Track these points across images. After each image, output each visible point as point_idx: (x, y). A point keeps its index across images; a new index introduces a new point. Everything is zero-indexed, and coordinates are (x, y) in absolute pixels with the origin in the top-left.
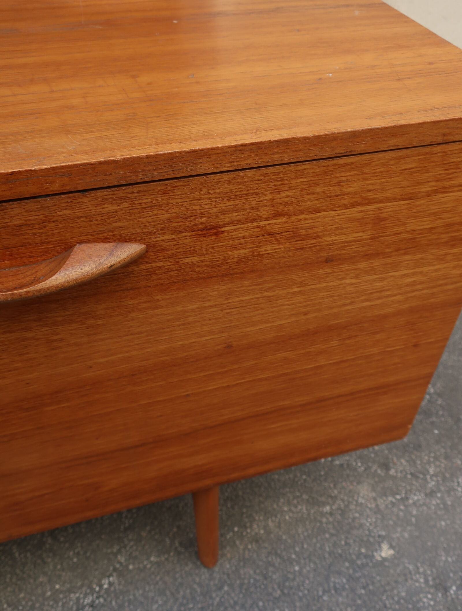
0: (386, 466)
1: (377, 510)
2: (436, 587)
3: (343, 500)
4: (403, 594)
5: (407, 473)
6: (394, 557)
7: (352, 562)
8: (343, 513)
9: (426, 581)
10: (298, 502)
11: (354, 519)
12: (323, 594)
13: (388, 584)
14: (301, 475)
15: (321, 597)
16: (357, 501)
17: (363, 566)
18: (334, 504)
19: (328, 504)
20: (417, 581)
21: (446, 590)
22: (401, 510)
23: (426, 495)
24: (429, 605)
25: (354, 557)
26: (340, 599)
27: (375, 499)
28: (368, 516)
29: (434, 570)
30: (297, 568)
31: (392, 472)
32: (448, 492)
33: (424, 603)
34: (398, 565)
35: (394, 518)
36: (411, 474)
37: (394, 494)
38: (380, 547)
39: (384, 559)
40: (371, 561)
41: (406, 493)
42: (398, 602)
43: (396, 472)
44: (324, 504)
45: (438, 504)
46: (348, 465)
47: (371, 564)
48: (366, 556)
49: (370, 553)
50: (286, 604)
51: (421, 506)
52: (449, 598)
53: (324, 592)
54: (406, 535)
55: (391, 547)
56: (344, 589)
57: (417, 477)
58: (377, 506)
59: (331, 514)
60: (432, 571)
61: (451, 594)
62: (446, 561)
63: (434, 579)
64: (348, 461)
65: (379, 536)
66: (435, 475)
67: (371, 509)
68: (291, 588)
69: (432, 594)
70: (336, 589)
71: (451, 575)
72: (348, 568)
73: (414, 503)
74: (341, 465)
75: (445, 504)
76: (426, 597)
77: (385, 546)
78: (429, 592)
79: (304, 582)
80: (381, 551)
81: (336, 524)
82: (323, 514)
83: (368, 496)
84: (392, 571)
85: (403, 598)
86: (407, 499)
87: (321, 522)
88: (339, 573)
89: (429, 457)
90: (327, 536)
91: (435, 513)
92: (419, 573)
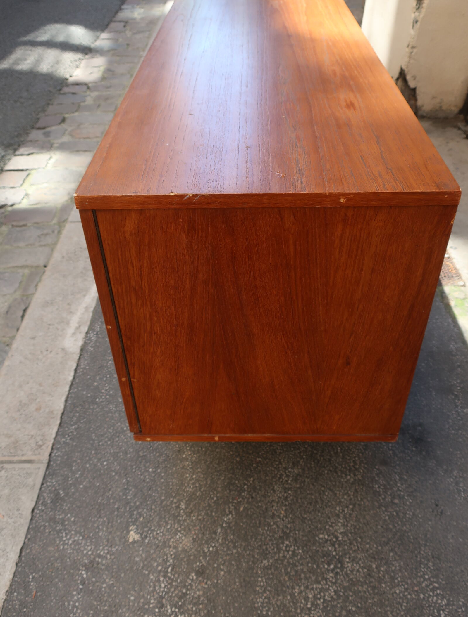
0: (201, 572)
1: (165, 544)
2: (93, 562)
3: (184, 521)
4: (101, 534)
5: (188, 590)
6: (126, 541)
7: (137, 508)
8: (175, 517)
9: (99, 556)
10: (196, 487)
11: (167, 523)
12: (127, 480)
13: (112, 527)
14: (217, 497)
15: (126, 479)
16: (180, 531)
17: (131, 515)
18: (184, 512)
19: (186, 508)
20: (103, 549)
21: (87, 570)
22: (158, 566)
23: (162, 597)
24: (85, 549)
25: (140, 511)
26: (119, 490)
27: (175, 547)
28: (164, 534)
29: (103, 567)
30: (151, 470)
31: (193, 576)
33: (88, 546)
34: (120, 541)
35: (154, 556)
36: (185, 594)
37: (174, 566)
38: (139, 533)
39: (128, 532)
40: (132, 522)
41: (170, 578)
42: (98, 527)
43: (192, 580)
44: (187, 505)
45: (149, 603)
46: (214, 539)
47: (130, 520)
48: (136, 520)
49: (137, 524)
50: (132, 456)
51: (155, 586)
52: (81, 568)
53: (128, 482)
54: (137, 559)
55: (134, 542)
56: (123, 494)
57: (180, 598)
58: (170, 547)
59: (178, 507)
60: (103, 565)
61: (82, 570)
62: (104, 582)
63: (98, 563)
64: (218, 541)
65: (146, 537)
67: (169, 540)
68: (140, 463)
69: (90, 555)
70: (126, 489)
71: (94, 580)
72: (135, 503)
73: (159, 581)
74: (215, 533)
75: (146, 611)
76: (90, 550)
77: (137, 537)
78: (92, 554)
79: (140, 471)
80: (135, 532)
81: (169, 508)
82: (179, 501)
83: (181, 543)
84: (118, 533)
85: (98, 532)
86: (165, 576)
87: (175, 497)
88: (135, 496)
90: (163, 498)
91: (143, 596)
92: (108, 553)
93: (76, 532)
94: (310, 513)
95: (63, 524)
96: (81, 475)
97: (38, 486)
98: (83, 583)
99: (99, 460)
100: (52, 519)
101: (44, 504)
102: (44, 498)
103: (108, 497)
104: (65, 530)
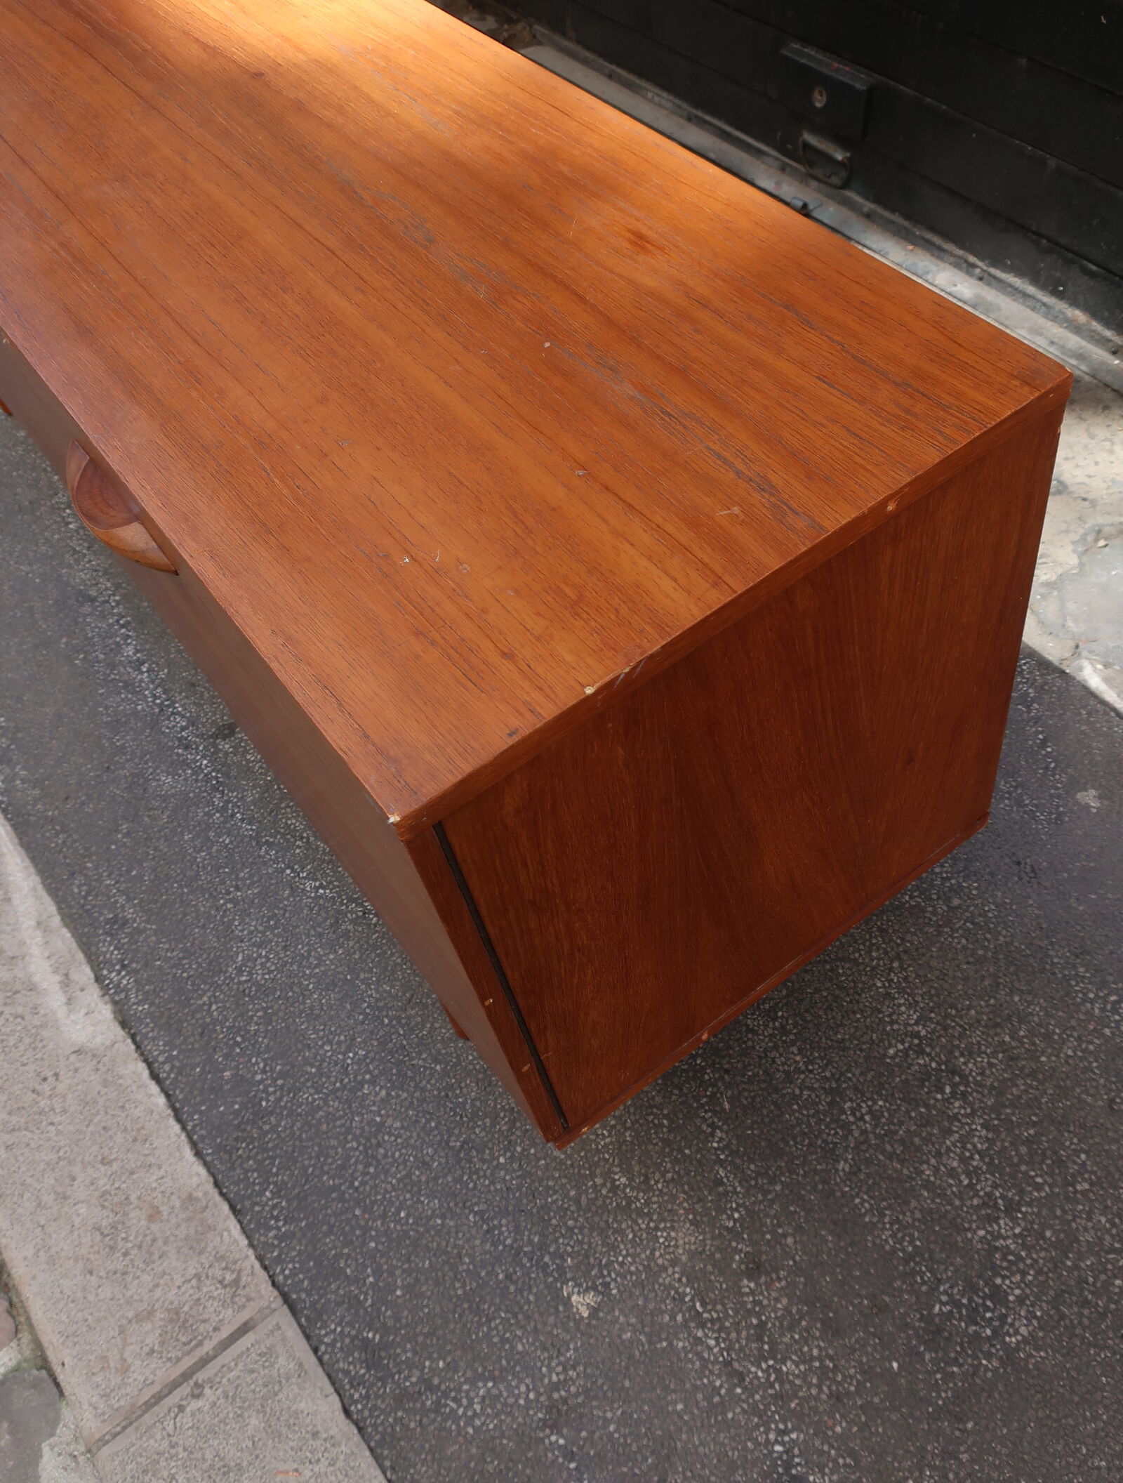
0: (754, 1269)
1: (653, 1272)
2: (552, 1407)
3: (648, 1203)
4: (520, 1347)
5: (758, 1315)
6: (579, 1321)
7: (543, 1247)
8: (626, 1209)
9: (556, 1387)
10: (614, 1127)
11: (622, 1232)
12: (476, 1213)
13: (528, 1318)
14: (665, 1117)
15: (472, 1211)
16: (657, 1228)
17: (544, 1269)
18: (632, 1189)
19: (631, 1179)
20: (550, 1369)
21: (555, 1427)
22: (673, 1318)
23: (727, 1363)
24: (518, 1397)
25: (552, 1249)
26: (477, 1242)
27: (674, 1262)
28: (634, 1256)
29: (580, 1400)
30: (502, 1160)
31: (747, 1284)
32: (755, 1411)
33: (518, 1387)
34: (567, 1331)
35: (652, 1306)
36: (762, 1324)
37: (700, 1295)
38: (587, 1290)
39: (567, 1302)
40: (556, 1280)
41: (712, 1321)
42: (503, 1340)
43: (752, 1292)
44: (628, 1172)
45: (716, 1390)
46: (727, 1193)
47: (551, 1280)
48: (561, 1270)
49: (569, 1276)
50: (443, 1160)
51: (699, 1355)
52: (541, 1435)
53: (480, 1213)
54: (627, 1336)
55: (594, 1311)
56: (494, 1244)
57: (759, 1339)
58: (665, 1269)
59: (614, 1189)
60: (577, 1395)
61: (549, 1437)
62: (607, 1422)
63: (565, 1401)
64: (735, 1192)
65: (607, 1285)
66: (781, 1377)
67: (651, 1257)
68: (470, 1161)
69: (537, 1400)
70: (489, 1231)
71: (584, 1434)
72: (530, 1242)
73: (698, 1341)
74: (719, 1182)
75: (723, 1407)
76: (528, 1390)
77: (590, 1298)
78: (538, 1394)
79: (485, 1176)
80: (579, 1293)
81: (600, 1202)
82: (607, 1175)
83: (676, 1246)
84: (551, 1320)
85: (513, 1348)
86: (702, 1325)
87: (592, 1176)
88: (517, 1230)
89: (819, 1358)
90: (572, 1193)
91: (695, 1387)
92: (565, 1370)
93: (473, 1382)
94: (842, 1025)
95: (431, 1388)
96: (378, 1272)
97: (310, 1360)
98: (570, 1456)
99: (384, 1216)
100: (401, 1398)
101: (356, 1382)
102: (347, 1373)
103: (468, 1271)
104: (445, 1394)
